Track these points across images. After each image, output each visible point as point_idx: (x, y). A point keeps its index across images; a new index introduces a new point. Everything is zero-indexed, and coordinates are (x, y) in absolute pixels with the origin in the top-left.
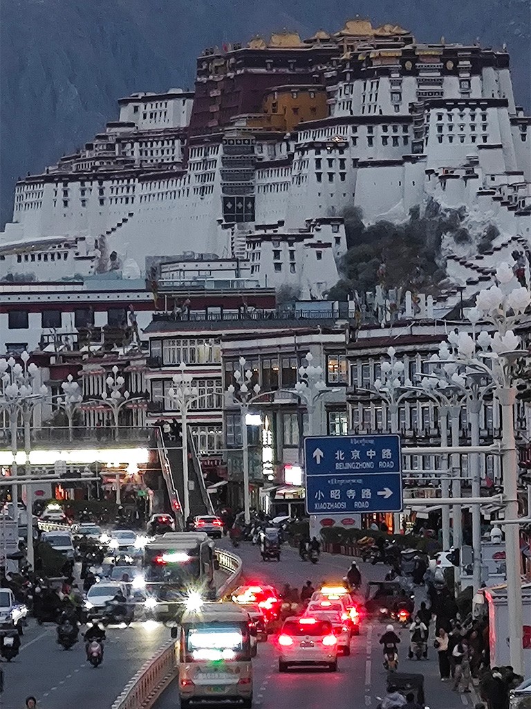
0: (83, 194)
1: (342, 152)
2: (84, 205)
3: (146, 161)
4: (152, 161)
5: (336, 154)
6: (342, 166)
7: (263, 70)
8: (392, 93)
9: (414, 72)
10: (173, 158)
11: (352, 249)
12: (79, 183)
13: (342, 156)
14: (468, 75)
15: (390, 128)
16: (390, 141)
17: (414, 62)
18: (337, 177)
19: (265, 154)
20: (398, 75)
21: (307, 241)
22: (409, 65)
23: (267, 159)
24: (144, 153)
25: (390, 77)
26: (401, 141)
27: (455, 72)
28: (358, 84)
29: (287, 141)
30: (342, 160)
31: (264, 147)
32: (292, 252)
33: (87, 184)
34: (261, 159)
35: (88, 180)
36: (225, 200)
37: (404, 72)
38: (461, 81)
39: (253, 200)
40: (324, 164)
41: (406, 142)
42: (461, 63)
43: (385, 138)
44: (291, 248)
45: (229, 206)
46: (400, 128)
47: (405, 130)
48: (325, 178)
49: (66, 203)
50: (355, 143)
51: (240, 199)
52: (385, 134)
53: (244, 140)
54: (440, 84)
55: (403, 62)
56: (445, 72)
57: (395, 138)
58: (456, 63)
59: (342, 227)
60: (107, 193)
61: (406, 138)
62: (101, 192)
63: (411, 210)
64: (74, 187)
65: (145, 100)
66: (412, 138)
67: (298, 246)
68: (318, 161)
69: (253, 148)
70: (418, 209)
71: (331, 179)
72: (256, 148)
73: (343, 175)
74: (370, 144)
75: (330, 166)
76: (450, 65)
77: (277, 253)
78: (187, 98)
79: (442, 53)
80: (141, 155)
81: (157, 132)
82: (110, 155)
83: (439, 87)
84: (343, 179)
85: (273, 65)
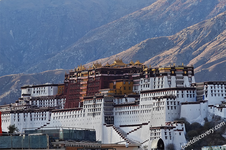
0: (24, 117)
1: (174, 100)
2: (25, 121)
3: (42, 106)
4: (44, 106)
5: (173, 100)
6: (175, 104)
7: (107, 75)
8: (168, 81)
9: (175, 75)
10: (54, 105)
11: (189, 132)
12: (23, 113)
13: (174, 101)
14: (191, 76)
15: (189, 91)
16: (189, 96)
17: (174, 71)
18: (173, 108)
19: (116, 101)
20: (170, 75)
21: (174, 129)
22: (173, 72)
23: (117, 104)
24: (41, 104)
25: (167, 76)
26: (192, 96)
27: (187, 75)
28: (152, 79)
29: (125, 97)
30: (175, 102)
31: (116, 99)
32: (170, 132)
33: (26, 114)
34: (115, 104)
35: (26, 113)
36: (105, 117)
37: (172, 75)
38: (189, 77)
39: (113, 117)
40: (170, 103)
41: (194, 97)
42: (189, 72)
43: (188, 95)
44: (170, 131)
45: (106, 119)
46: (192, 91)
47: (193, 92)
48: (170, 108)
49: (19, 120)
50: (178, 97)
51: (109, 117)
52: (187, 94)
54: (183, 79)
55: (171, 71)
56: (184, 75)
57: (191, 95)
58: (187, 72)
59: (184, 124)
60: (33, 117)
61: (194, 95)
62: (31, 116)
63: (204, 119)
64: (22, 115)
65: (34, 87)
66: (196, 95)
67: (171, 130)
68: (168, 102)
69: (112, 100)
70: (207, 118)
71: (172, 109)
72: (113, 100)
73: (175, 107)
74: (183, 97)
75: (171, 104)
76: (185, 72)
77: (166, 133)
78: (53, 86)
79: (183, 68)
80: (40, 104)
81: (45, 97)
82: (28, 105)
83: (182, 80)
84: (175, 109)
85: (110, 73)
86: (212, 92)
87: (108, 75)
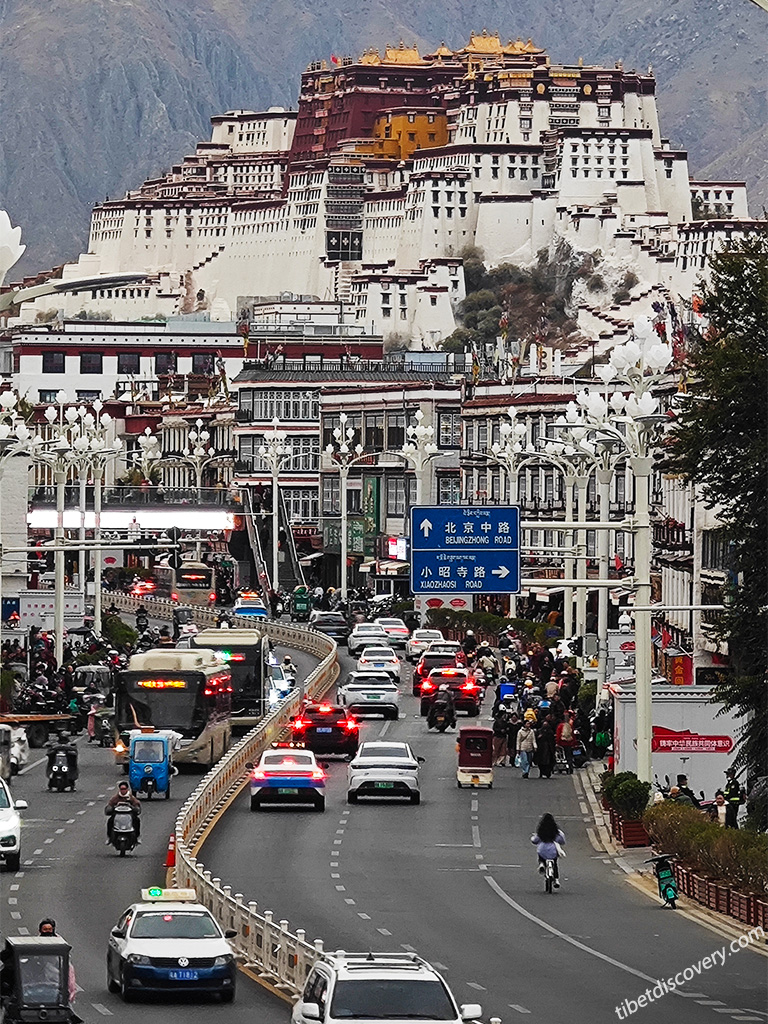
0: (168, 223)
1: (462, 185)
2: (169, 236)
3: (241, 188)
4: (247, 188)
5: (455, 186)
6: (463, 200)
7: (376, 90)
8: (521, 119)
9: (547, 96)
10: (271, 186)
11: (471, 295)
12: (164, 211)
13: (463, 189)
14: (608, 101)
15: (518, 159)
16: (518, 173)
17: (547, 84)
18: (456, 213)
19: (376, 183)
20: (529, 99)
21: (420, 284)
22: (541, 88)
23: (377, 190)
24: (238, 179)
25: (519, 101)
26: (529, 173)
27: (593, 97)
28: (483, 108)
29: (401, 170)
30: (463, 194)
31: (376, 176)
32: (403, 296)
33: (174, 213)
34: (371, 190)
35: (174, 208)
36: (330, 235)
37: (535, 96)
38: (600, 107)
39: (360, 236)
40: (443, 197)
41: (535, 176)
42: (600, 87)
43: (512, 170)
44: (402, 292)
45: (334, 241)
46: (529, 159)
47: (535, 161)
48: (443, 212)
49: (148, 233)
50: (477, 176)
51: (346, 235)
52: (512, 165)
53: (353, 168)
54: (576, 110)
55: (534, 85)
56: (581, 97)
57: (523, 171)
58: (595, 87)
59: (461, 269)
60: (196, 223)
61: (535, 170)
62: (189, 221)
63: (539, 252)
64: (159, 215)
65: (241, 119)
66: (542, 170)
67: (409, 289)
68: (436, 194)
69: (362, 177)
70: (547, 251)
71: (449, 215)
72: (365, 177)
73: (463, 210)
74: (495, 175)
75: (449, 199)
76: (588, 90)
77: (386, 297)
78: (289, 118)
79: (579, 76)
80: (235, 181)
81: (254, 156)
82: (200, 181)
83: (574, 114)
84: (463, 215)
85: (388, 84)
86: (574, 161)
87: (381, 91)
